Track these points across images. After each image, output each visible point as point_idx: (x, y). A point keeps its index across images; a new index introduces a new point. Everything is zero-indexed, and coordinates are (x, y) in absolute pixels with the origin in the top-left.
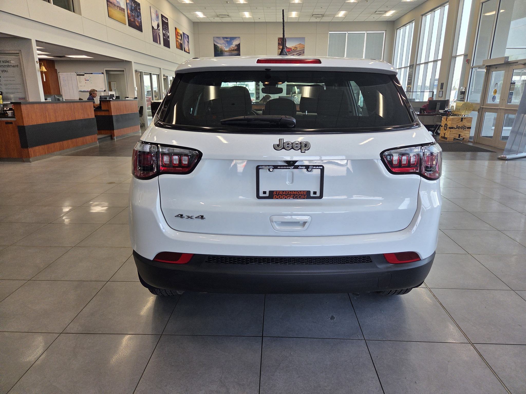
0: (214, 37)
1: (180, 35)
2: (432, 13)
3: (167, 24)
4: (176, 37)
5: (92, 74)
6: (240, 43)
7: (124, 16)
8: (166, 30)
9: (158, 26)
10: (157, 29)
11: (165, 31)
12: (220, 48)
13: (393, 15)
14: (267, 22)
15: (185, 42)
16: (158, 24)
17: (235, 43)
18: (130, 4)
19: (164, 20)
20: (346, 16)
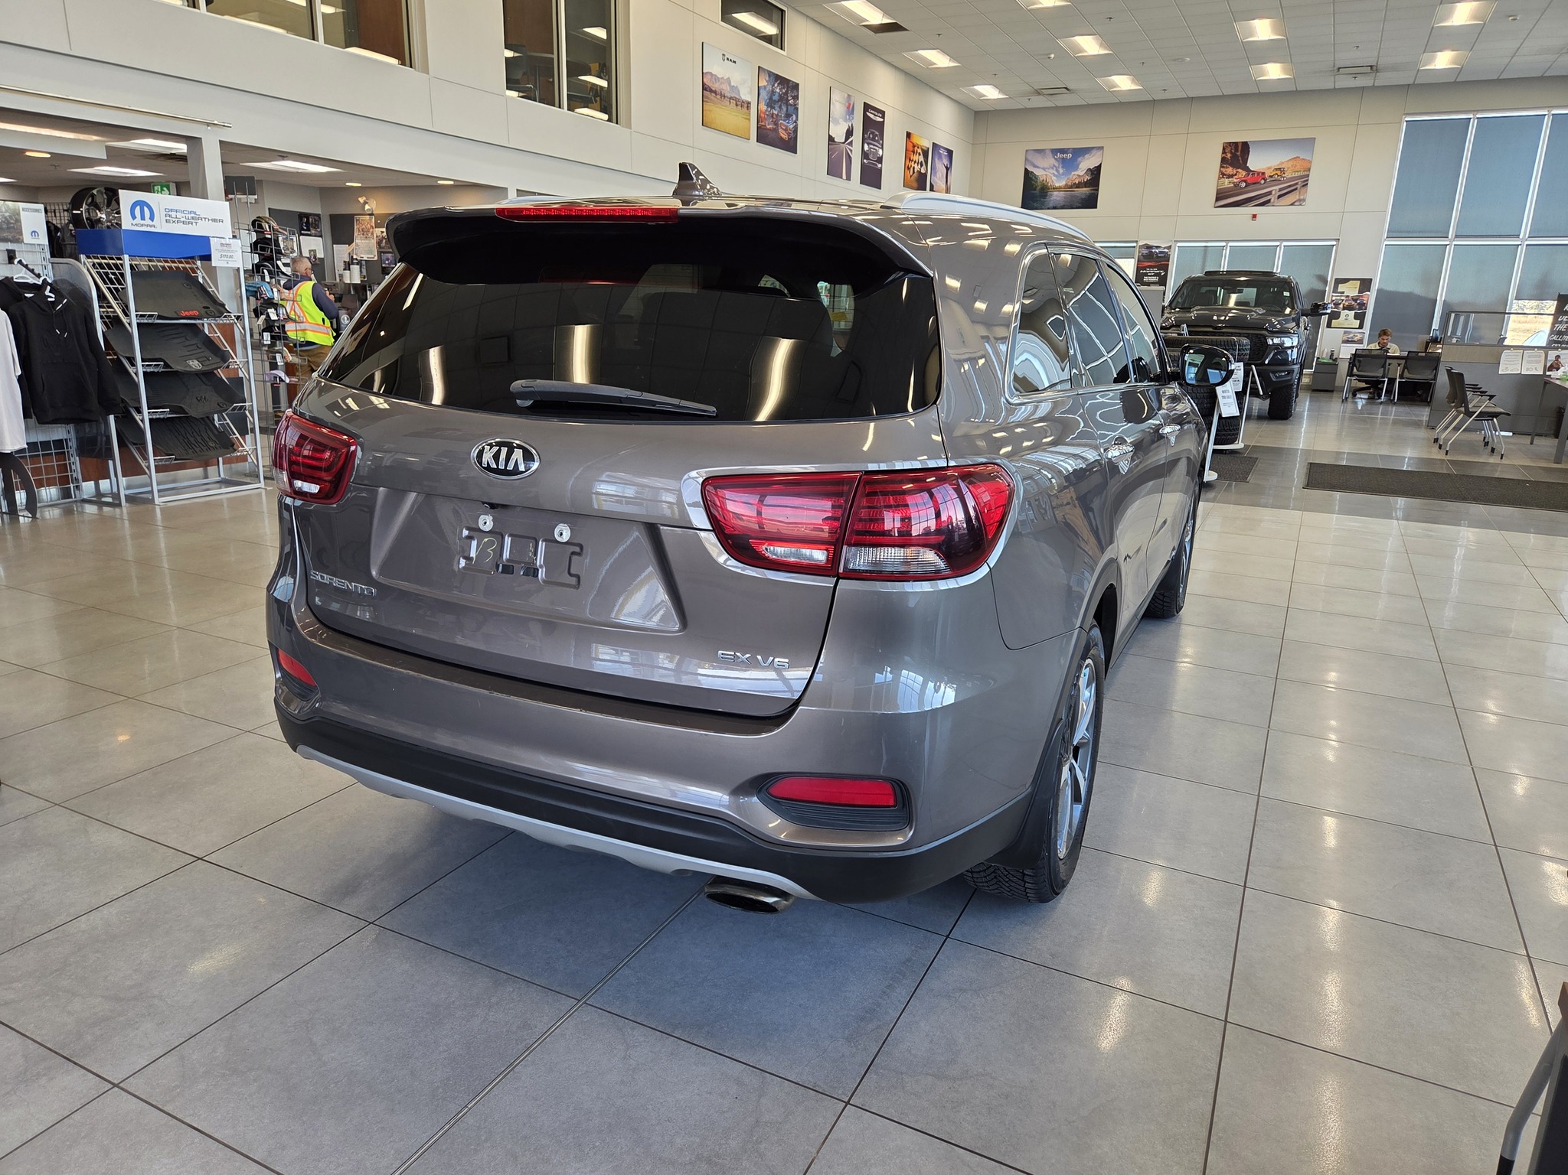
0: (1027, 151)
1: (922, 149)
3: (880, 126)
4: (908, 158)
6: (1101, 164)
7: (747, 119)
8: (877, 141)
9: (849, 133)
10: (844, 143)
11: (872, 144)
12: (1041, 179)
14: (1193, 97)
15: (935, 169)
16: (848, 131)
17: (1087, 163)
18: (769, 88)
19: (872, 116)
20: (1462, 63)
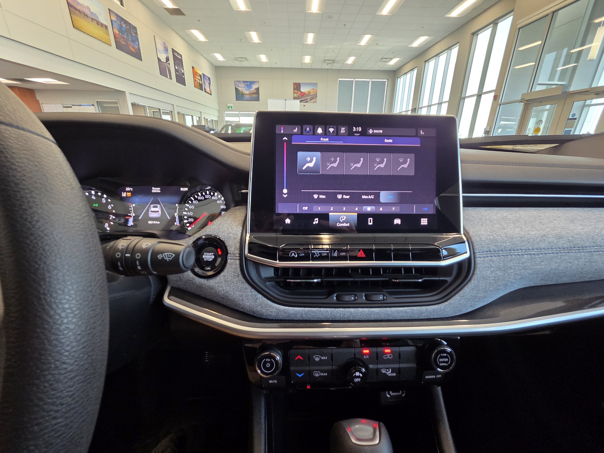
0: (235, 81)
1: (199, 75)
2: (437, 57)
3: (181, 61)
4: (194, 77)
5: (80, 105)
6: (259, 87)
7: (108, 34)
8: (180, 66)
10: (165, 63)
11: (178, 67)
12: (241, 91)
13: (396, 64)
14: (283, 68)
15: (205, 83)
16: (167, 58)
17: (255, 87)
18: (118, 22)
19: (176, 55)
20: (354, 62)
